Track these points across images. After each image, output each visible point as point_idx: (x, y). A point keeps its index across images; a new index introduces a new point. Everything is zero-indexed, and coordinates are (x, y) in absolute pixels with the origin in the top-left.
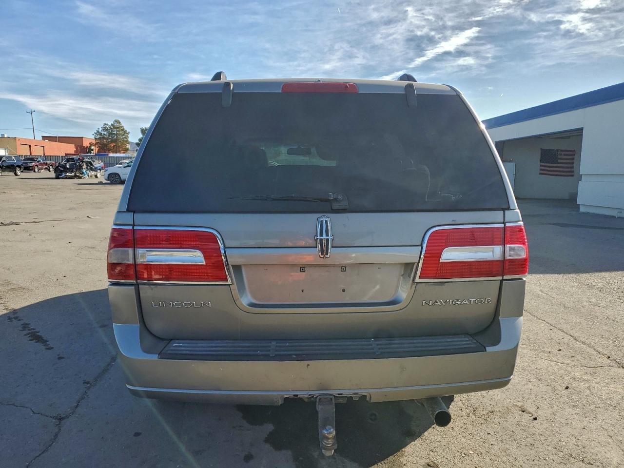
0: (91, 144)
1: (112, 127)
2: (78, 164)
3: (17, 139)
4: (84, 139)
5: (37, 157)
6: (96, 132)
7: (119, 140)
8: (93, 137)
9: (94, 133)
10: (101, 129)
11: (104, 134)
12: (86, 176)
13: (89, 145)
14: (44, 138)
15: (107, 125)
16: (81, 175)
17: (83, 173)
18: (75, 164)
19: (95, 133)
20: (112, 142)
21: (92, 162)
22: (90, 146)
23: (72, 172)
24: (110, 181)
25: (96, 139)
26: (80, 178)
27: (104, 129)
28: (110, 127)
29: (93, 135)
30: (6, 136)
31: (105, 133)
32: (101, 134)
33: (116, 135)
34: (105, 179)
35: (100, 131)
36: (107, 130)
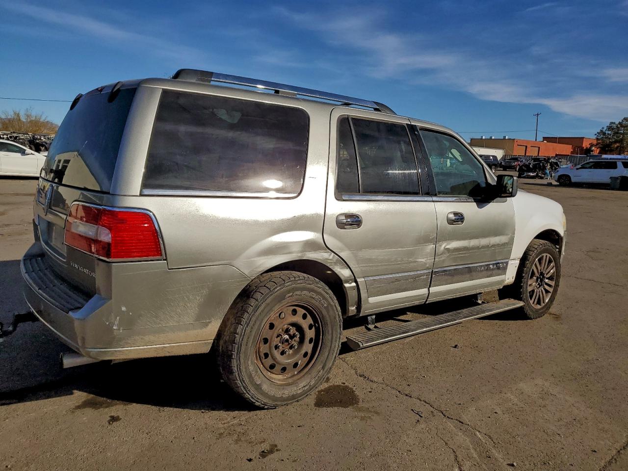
0: (592, 145)
1: (619, 126)
2: (541, 164)
3: (515, 141)
4: (584, 139)
5: (521, 157)
6: (599, 131)
7: (625, 140)
8: (595, 137)
9: (596, 133)
10: (605, 128)
11: (608, 134)
12: (549, 177)
13: (589, 146)
14: (545, 138)
15: (614, 123)
16: (543, 176)
17: (546, 173)
18: (539, 164)
19: (598, 133)
20: (616, 142)
21: (559, 163)
22: (591, 147)
23: (534, 172)
24: (560, 183)
25: (597, 139)
26: (542, 178)
27: (610, 128)
28: (617, 127)
29: (596, 135)
30: (507, 138)
31: (610, 132)
32: (604, 134)
33: (623, 134)
34: (556, 181)
35: (604, 130)
36: (613, 129)
